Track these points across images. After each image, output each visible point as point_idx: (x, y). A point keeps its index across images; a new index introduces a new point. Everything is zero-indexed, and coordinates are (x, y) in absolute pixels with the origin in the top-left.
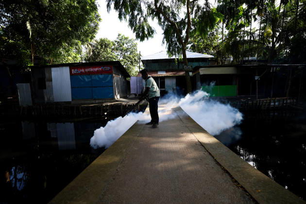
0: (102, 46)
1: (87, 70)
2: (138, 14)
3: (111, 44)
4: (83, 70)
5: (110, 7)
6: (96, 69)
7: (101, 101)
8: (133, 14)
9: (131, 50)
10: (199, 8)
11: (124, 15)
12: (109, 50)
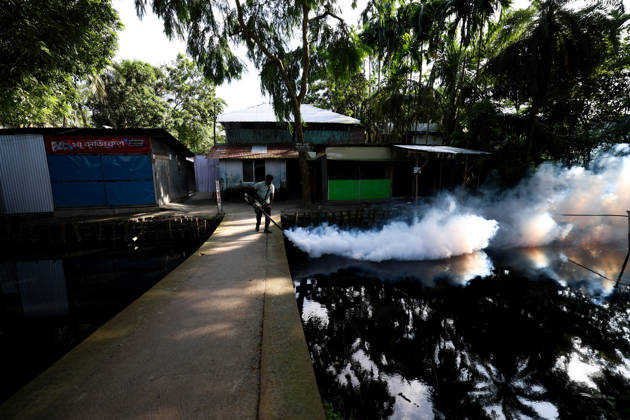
0: (129, 80)
1: (89, 144)
2: (207, 29)
3: (153, 75)
4: (80, 145)
5: (143, 7)
6: (112, 143)
7: (126, 210)
8: (196, 27)
9: (200, 91)
10: (328, 31)
11: (178, 26)
12: (147, 89)
